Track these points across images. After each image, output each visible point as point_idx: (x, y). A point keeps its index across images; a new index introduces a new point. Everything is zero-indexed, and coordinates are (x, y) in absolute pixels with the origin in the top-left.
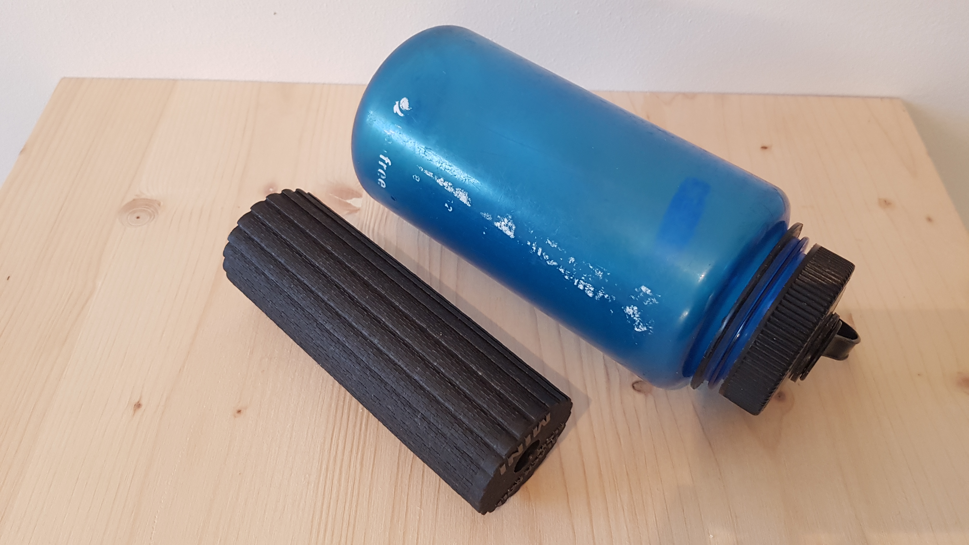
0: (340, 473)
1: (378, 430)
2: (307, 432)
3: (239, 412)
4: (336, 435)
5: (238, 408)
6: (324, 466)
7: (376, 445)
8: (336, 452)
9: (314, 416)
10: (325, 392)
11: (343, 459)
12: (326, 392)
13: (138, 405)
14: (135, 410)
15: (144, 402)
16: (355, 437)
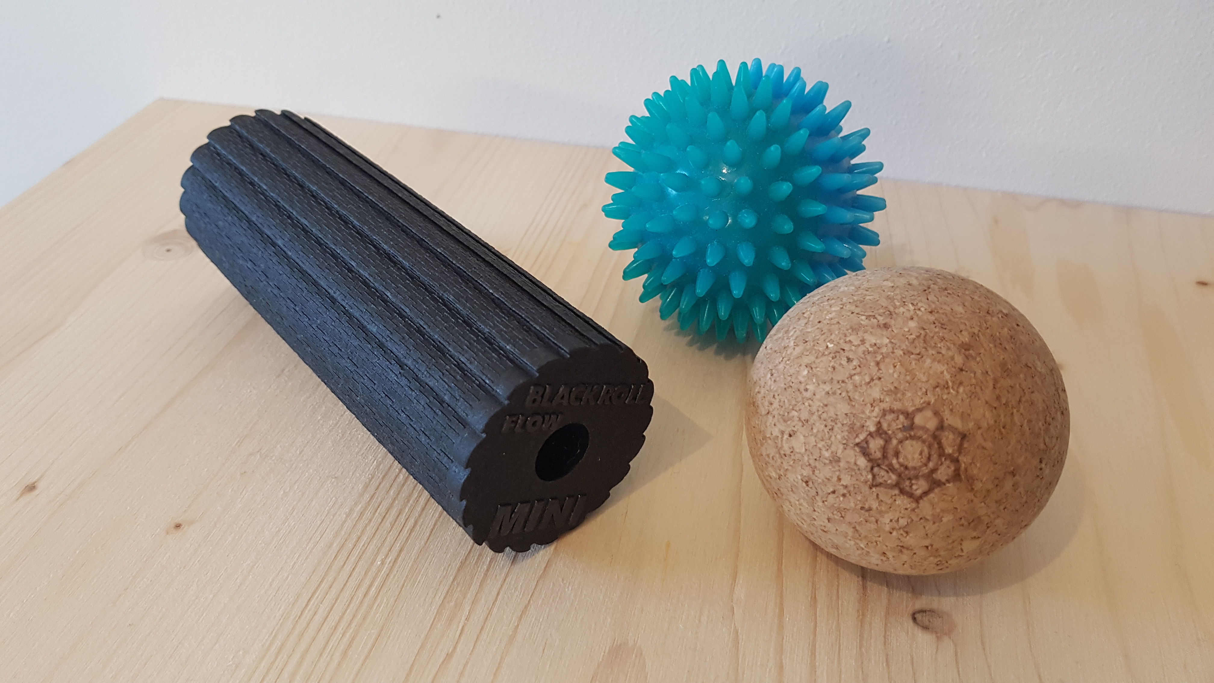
0: (303, 658)
1: (396, 601)
2: (273, 581)
3: (178, 526)
4: (320, 594)
5: (178, 521)
6: (278, 643)
7: (383, 628)
8: (308, 624)
9: (297, 556)
10: (330, 523)
11: (314, 639)
12: (332, 522)
13: (32, 488)
14: (22, 494)
15: (41, 486)
16: (351, 606)
